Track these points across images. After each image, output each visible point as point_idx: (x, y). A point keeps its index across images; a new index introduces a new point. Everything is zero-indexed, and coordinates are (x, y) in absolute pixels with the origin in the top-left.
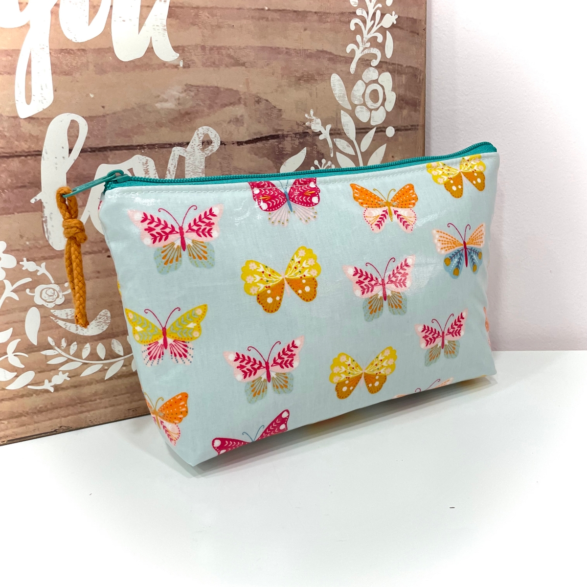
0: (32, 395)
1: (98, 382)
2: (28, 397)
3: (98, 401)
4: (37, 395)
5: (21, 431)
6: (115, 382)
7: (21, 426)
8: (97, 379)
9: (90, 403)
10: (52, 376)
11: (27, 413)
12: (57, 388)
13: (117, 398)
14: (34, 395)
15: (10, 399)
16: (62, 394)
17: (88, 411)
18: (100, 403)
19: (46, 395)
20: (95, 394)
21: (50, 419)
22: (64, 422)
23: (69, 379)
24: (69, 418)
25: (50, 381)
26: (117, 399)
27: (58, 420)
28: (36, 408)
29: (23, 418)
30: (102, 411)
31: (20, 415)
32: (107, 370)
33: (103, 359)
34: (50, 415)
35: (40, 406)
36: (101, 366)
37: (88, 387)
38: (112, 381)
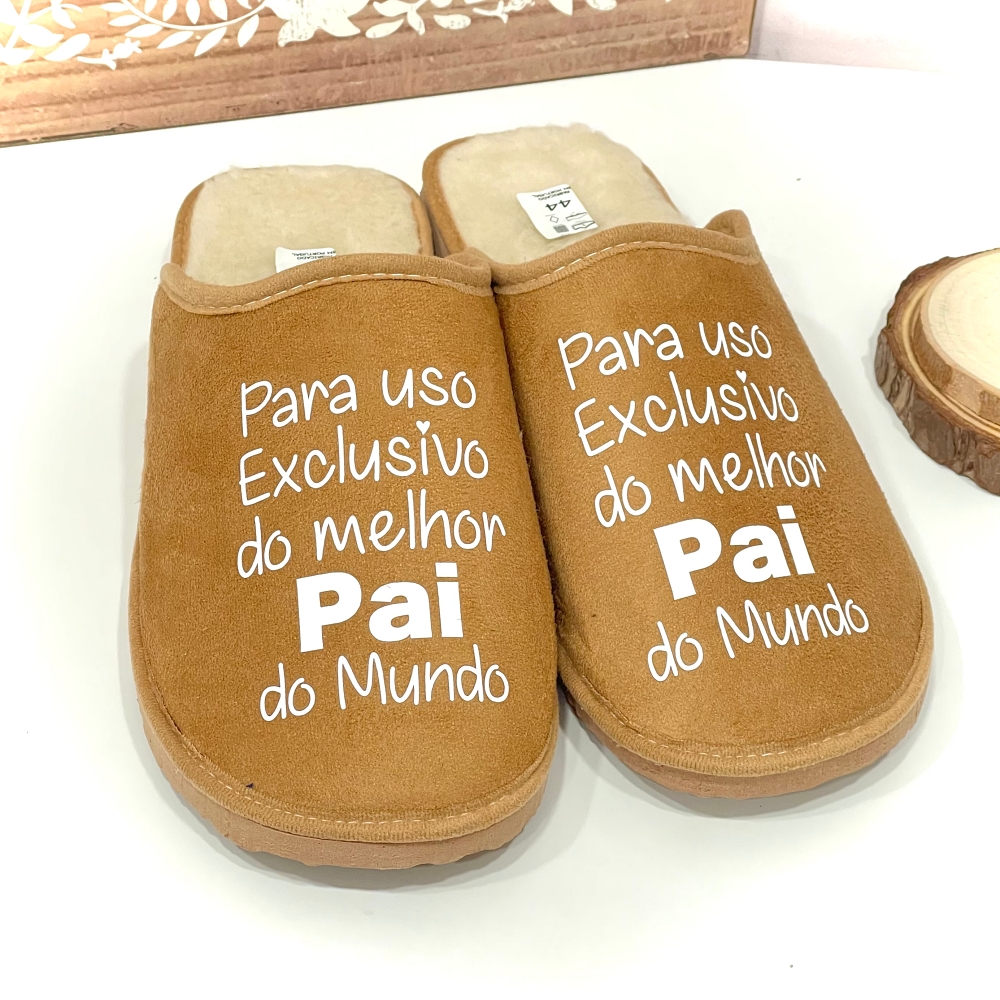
0: (82, 72)
1: (183, 59)
2: (76, 73)
3: (182, 89)
4: (91, 72)
5: (62, 125)
6: (209, 61)
7: (63, 118)
8: (182, 54)
9: (169, 91)
10: (115, 45)
11: (74, 99)
12: (121, 64)
13: (211, 86)
14: (87, 72)
15: (50, 75)
16: (126, 73)
17: (165, 104)
18: (185, 93)
19: (103, 74)
20: (178, 78)
21: (106, 111)
22: (127, 117)
23: (140, 51)
24: (136, 112)
25: (111, 52)
26: (211, 89)
27: (118, 114)
28: (87, 92)
29: (67, 106)
30: (186, 105)
31: (63, 101)
32: (199, 41)
33: (195, 23)
34: (107, 105)
35: (95, 89)
36: (191, 34)
37: (168, 66)
38: (205, 60)
